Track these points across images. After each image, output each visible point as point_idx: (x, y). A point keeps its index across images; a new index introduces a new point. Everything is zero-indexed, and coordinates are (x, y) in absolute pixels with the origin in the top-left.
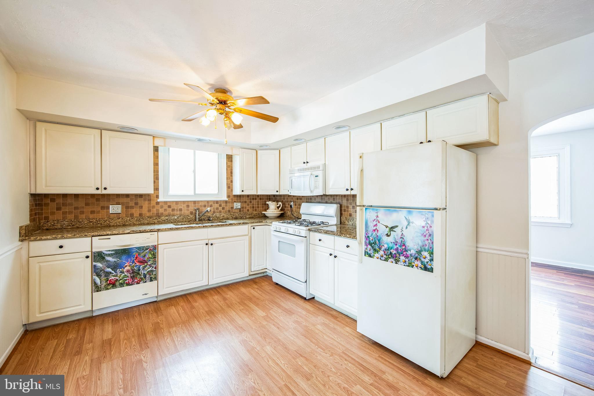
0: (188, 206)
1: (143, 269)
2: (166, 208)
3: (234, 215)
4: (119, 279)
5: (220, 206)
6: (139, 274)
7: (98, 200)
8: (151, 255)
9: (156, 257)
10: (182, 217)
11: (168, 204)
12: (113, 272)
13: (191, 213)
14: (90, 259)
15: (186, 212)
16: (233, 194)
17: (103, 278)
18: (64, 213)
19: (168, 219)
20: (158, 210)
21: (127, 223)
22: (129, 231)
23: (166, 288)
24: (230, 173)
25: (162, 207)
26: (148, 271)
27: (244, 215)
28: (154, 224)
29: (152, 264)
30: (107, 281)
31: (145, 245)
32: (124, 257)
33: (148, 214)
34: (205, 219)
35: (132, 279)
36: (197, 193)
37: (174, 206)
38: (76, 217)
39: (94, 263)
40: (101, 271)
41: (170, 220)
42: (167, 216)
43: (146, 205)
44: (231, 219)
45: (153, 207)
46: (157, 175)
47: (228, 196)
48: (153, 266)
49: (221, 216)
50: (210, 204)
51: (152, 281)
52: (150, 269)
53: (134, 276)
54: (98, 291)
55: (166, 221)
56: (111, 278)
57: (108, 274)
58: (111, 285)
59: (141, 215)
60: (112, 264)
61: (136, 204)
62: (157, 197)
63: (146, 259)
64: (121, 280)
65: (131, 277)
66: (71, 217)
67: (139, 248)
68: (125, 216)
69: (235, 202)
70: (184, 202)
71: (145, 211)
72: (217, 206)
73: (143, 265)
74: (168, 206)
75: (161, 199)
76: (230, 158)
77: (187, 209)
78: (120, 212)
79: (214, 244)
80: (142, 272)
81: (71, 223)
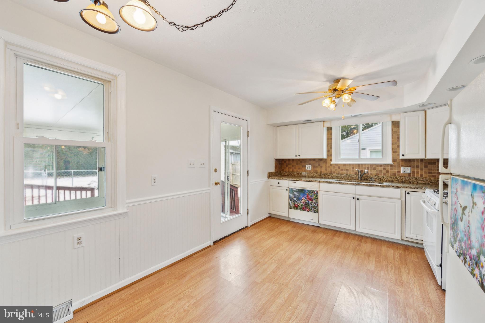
0: (353, 168)
1: (310, 204)
2: (337, 168)
3: (400, 179)
4: (299, 206)
5: (384, 169)
6: (309, 206)
7: (301, 162)
8: (315, 196)
9: (318, 198)
10: (347, 176)
11: (338, 166)
12: (297, 201)
13: (356, 173)
14: (288, 191)
15: (351, 172)
16: (400, 159)
17: (293, 203)
18: (289, 168)
19: (337, 176)
20: (331, 170)
21: (314, 176)
22: (304, 180)
23: (324, 220)
24: (397, 138)
25: (334, 168)
26: (313, 206)
27: (415, 180)
28: (329, 178)
29: (315, 202)
30: (294, 204)
31: (312, 190)
32: (302, 194)
33: (325, 172)
34: (368, 179)
35: (305, 208)
36: (362, 157)
37: (342, 167)
38: (293, 170)
39: (289, 194)
40: (292, 198)
41: (339, 177)
42: (336, 174)
43: (324, 165)
44: (396, 182)
45: (329, 167)
46: (331, 146)
47: (394, 161)
48: (316, 203)
49: (385, 178)
50: (373, 167)
51: (315, 212)
52: (314, 205)
53: (306, 206)
54: (291, 209)
55: (336, 177)
56: (296, 204)
57: (295, 201)
58: (296, 208)
59: (321, 172)
60: (296, 196)
61: (319, 165)
62: (331, 160)
63: (312, 198)
64: (300, 206)
65: (305, 206)
66: (291, 170)
67: (309, 191)
68: (313, 172)
69: (402, 166)
70: (350, 165)
71: (323, 169)
72: (380, 169)
73: (311, 201)
74: (338, 167)
75: (334, 162)
76: (396, 124)
77: (352, 170)
78: (311, 169)
79: (361, 199)
80: (310, 205)
81: (291, 173)
